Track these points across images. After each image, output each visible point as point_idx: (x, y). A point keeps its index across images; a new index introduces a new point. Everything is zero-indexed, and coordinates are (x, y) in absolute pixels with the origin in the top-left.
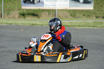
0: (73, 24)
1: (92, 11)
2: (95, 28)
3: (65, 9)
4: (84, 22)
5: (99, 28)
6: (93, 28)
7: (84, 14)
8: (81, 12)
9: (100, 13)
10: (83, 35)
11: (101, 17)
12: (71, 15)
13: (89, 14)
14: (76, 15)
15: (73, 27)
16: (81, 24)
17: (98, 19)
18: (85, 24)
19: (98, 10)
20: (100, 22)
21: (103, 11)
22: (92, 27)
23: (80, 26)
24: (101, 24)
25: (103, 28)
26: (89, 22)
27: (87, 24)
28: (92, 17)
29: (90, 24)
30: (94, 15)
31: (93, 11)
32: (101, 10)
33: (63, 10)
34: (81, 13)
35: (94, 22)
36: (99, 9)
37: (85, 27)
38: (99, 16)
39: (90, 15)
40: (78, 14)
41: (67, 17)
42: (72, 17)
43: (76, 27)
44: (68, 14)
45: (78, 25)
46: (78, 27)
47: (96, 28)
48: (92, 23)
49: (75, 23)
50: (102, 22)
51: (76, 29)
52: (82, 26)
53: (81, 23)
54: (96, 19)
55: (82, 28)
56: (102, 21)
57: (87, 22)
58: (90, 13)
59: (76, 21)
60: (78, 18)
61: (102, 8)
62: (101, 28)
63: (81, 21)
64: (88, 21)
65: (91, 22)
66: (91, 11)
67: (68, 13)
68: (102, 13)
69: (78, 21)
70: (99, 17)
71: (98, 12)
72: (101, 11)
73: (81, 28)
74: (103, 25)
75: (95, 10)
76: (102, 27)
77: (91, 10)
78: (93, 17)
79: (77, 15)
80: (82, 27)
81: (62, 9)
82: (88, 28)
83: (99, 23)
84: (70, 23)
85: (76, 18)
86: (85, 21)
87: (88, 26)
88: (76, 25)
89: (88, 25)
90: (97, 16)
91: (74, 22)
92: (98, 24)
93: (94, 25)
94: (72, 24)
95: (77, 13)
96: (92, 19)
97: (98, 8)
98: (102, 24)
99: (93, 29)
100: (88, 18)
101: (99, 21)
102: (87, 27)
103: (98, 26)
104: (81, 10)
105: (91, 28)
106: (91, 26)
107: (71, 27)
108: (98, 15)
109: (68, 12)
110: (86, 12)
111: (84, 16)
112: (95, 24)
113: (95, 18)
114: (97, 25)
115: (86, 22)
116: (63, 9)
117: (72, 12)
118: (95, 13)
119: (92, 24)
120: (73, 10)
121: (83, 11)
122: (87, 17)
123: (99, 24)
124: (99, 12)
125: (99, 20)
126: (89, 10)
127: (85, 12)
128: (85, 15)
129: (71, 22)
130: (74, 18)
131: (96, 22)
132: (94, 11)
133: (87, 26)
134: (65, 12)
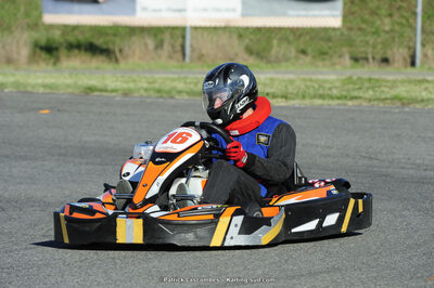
1: (338, 33)
2: (350, 103)
3: (223, 24)
4: (304, 80)
5: (365, 104)
6: (339, 105)
7: (302, 47)
8: (291, 38)
9: (371, 42)
11: (373, 58)
12: (248, 50)
13: (325, 46)
14: (268, 48)
16: (290, 89)
17: (363, 66)
18: (308, 87)
19: (360, 29)
20: (370, 80)
21: (383, 34)
22: (339, 98)
23: (285, 97)
24: (373, 88)
25: (381, 105)
26: (326, 81)
27: (316, 86)
28: (336, 60)
29: (328, 86)
30: (345, 50)
31: (342, 34)
32: (374, 30)
33: (215, 28)
34: (289, 43)
35: (344, 77)
36: (364, 26)
37: (307, 102)
38: (364, 55)
39: (330, 48)
40: (279, 46)
42: (252, 60)
44: (238, 47)
45: (279, 93)
46: (280, 100)
47: (356, 102)
48: (337, 84)
50: (377, 80)
52: (296, 96)
53: (292, 82)
54: (352, 67)
55: (296, 103)
56: (377, 77)
57: (317, 81)
58: (329, 40)
59: (269, 76)
60: (278, 61)
61: (378, 23)
62: (376, 103)
63: (291, 76)
64: (321, 77)
65: (332, 77)
66: (333, 34)
67: (235, 41)
68: (379, 40)
69: (280, 76)
70: (367, 59)
71: (362, 38)
72: (376, 33)
74: (383, 92)
75: (350, 29)
76: (378, 99)
77: (334, 29)
78: (341, 56)
79: (273, 52)
80: (294, 99)
81: (213, 24)
82: (322, 105)
83: (367, 85)
85: (269, 62)
86: (307, 77)
87: (322, 97)
89: (321, 92)
90: (359, 56)
92: (360, 88)
93: (344, 93)
95: (275, 42)
96: (338, 67)
97: (364, 21)
98: (380, 87)
99: (342, 107)
100: (320, 63)
101: (366, 76)
102: (318, 102)
103: (360, 98)
104: (293, 30)
105: (334, 103)
106: (332, 98)
108: (363, 49)
109: (235, 36)
110: (312, 39)
111: (302, 56)
112: (351, 86)
113: (347, 60)
114: (356, 94)
115: (311, 80)
116: (217, 24)
117: (252, 37)
118: (350, 43)
119: (336, 87)
120: (259, 30)
121: (300, 35)
122: (314, 57)
123: (368, 89)
124: (368, 38)
125: (366, 69)
126: (326, 30)
127: (307, 38)
128: (309, 50)
130: (262, 64)
131: (355, 78)
132: (346, 33)
133: (314, 97)
134: (224, 39)
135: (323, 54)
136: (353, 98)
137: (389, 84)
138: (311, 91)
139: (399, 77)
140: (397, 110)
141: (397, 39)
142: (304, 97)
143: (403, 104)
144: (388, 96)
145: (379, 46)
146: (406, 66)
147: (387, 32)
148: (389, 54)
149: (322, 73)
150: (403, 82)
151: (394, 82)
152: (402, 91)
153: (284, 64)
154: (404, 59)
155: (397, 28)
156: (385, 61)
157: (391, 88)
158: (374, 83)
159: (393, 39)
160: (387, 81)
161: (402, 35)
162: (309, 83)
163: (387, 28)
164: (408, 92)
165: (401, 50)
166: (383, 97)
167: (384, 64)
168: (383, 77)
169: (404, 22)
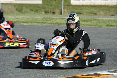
0: (20, 20)
1: (41, 5)
2: (44, 24)
3: (10, 3)
4: (32, 18)
5: (48, 25)
6: (41, 25)
7: (31, 9)
8: (28, 6)
9: (50, 8)
10: (30, 33)
11: (51, 12)
12: (17, 10)
13: (37, 9)
15: (19, 24)
16: (28, 20)
17: (48, 14)
18: (33, 20)
19: (47, 4)
20: (50, 18)
21: (53, 6)
22: (41, 23)
23: (27, 22)
24: (50, 20)
25: (53, 25)
26: (38, 18)
28: (40, 12)
29: (38, 20)
30: (43, 10)
31: (42, 6)
32: (51, 4)
33: (8, 4)
34: (28, 8)
35: (42, 17)
36: (48, 3)
37: (33, 24)
39: (39, 9)
40: (25, 9)
41: (12, 12)
42: (18, 12)
43: (22, 24)
44: (14, 9)
45: (25, 21)
46: (25, 23)
47: (46, 24)
48: (41, 19)
49: (21, 19)
50: (51, 18)
52: (30, 22)
53: (28, 18)
54: (45, 14)
55: (30, 24)
56: (51, 17)
57: (35, 18)
58: (39, 7)
59: (22, 17)
60: (25, 13)
61: (52, 3)
62: (51, 24)
63: (28, 17)
64: (36, 17)
65: (39, 17)
66: (39, 5)
67: (13, 7)
68: (52, 7)
70: (49, 12)
71: (47, 7)
72: (51, 5)
73: (28, 24)
74: (53, 21)
75: (44, 4)
76: (52, 23)
77: (40, 4)
78: (42, 12)
79: (24, 10)
81: (7, 3)
82: (36, 25)
83: (49, 19)
84: (16, 19)
85: (22, 13)
86: (33, 17)
87: (37, 23)
88: (22, 21)
89: (36, 21)
91: (21, 17)
92: (47, 20)
93: (43, 22)
94: (18, 19)
95: (24, 8)
96: (41, 15)
98: (52, 20)
100: (36, 13)
101: (48, 17)
102: (35, 24)
103: (47, 23)
104: (29, 5)
105: (40, 24)
106: (39, 23)
107: (17, 23)
108: (48, 10)
109: (13, 6)
110: (34, 7)
111: (31, 11)
112: (44, 20)
113: (43, 13)
114: (46, 22)
115: (34, 18)
116: (8, 3)
117: (18, 6)
118: (44, 8)
119: (40, 20)
120: (19, 4)
121: (31, 6)
122: (34, 12)
123: (49, 20)
124: (49, 7)
125: (48, 15)
126: (38, 4)
127: (33, 7)
128: (33, 10)
129: (17, 17)
130: (21, 14)
131: (45, 17)
132: (43, 5)
133: (34, 23)
134: (10, 7)
135: (37, 11)
136: (45, 23)
137: (55, 19)
138: (34, 21)
139: (58, 17)
140: (57, 26)
141: (57, 7)
142: (32, 23)
143: (58, 25)
144: (54, 22)
145: (52, 9)
146: (59, 14)
147: (54, 5)
148: (55, 11)
149: (37, 16)
150: (58, 19)
151: (56, 19)
152: (58, 21)
153: (26, 14)
154: (59, 13)
155: (57, 4)
156: (54, 13)
157: (55, 20)
158: (51, 19)
159: (56, 7)
160: (54, 19)
161: (58, 6)
162: (33, 19)
163: (54, 4)
164: (60, 21)
165: (58, 10)
166: (53, 23)
167: (53, 14)
168: (53, 17)
169: (59, 2)
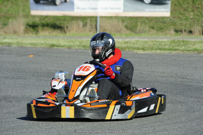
14: (136, 26)
27: (158, 44)
38: (181, 30)
51: (137, 54)
69: (141, 40)
80: (147, 50)
90: (178, 30)
97: (180, 13)
99: (170, 54)
